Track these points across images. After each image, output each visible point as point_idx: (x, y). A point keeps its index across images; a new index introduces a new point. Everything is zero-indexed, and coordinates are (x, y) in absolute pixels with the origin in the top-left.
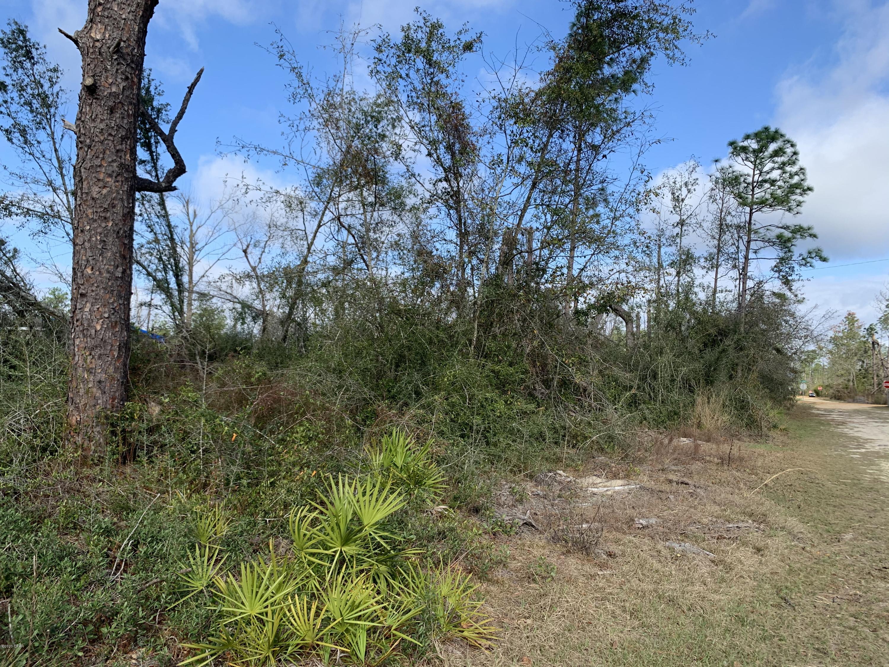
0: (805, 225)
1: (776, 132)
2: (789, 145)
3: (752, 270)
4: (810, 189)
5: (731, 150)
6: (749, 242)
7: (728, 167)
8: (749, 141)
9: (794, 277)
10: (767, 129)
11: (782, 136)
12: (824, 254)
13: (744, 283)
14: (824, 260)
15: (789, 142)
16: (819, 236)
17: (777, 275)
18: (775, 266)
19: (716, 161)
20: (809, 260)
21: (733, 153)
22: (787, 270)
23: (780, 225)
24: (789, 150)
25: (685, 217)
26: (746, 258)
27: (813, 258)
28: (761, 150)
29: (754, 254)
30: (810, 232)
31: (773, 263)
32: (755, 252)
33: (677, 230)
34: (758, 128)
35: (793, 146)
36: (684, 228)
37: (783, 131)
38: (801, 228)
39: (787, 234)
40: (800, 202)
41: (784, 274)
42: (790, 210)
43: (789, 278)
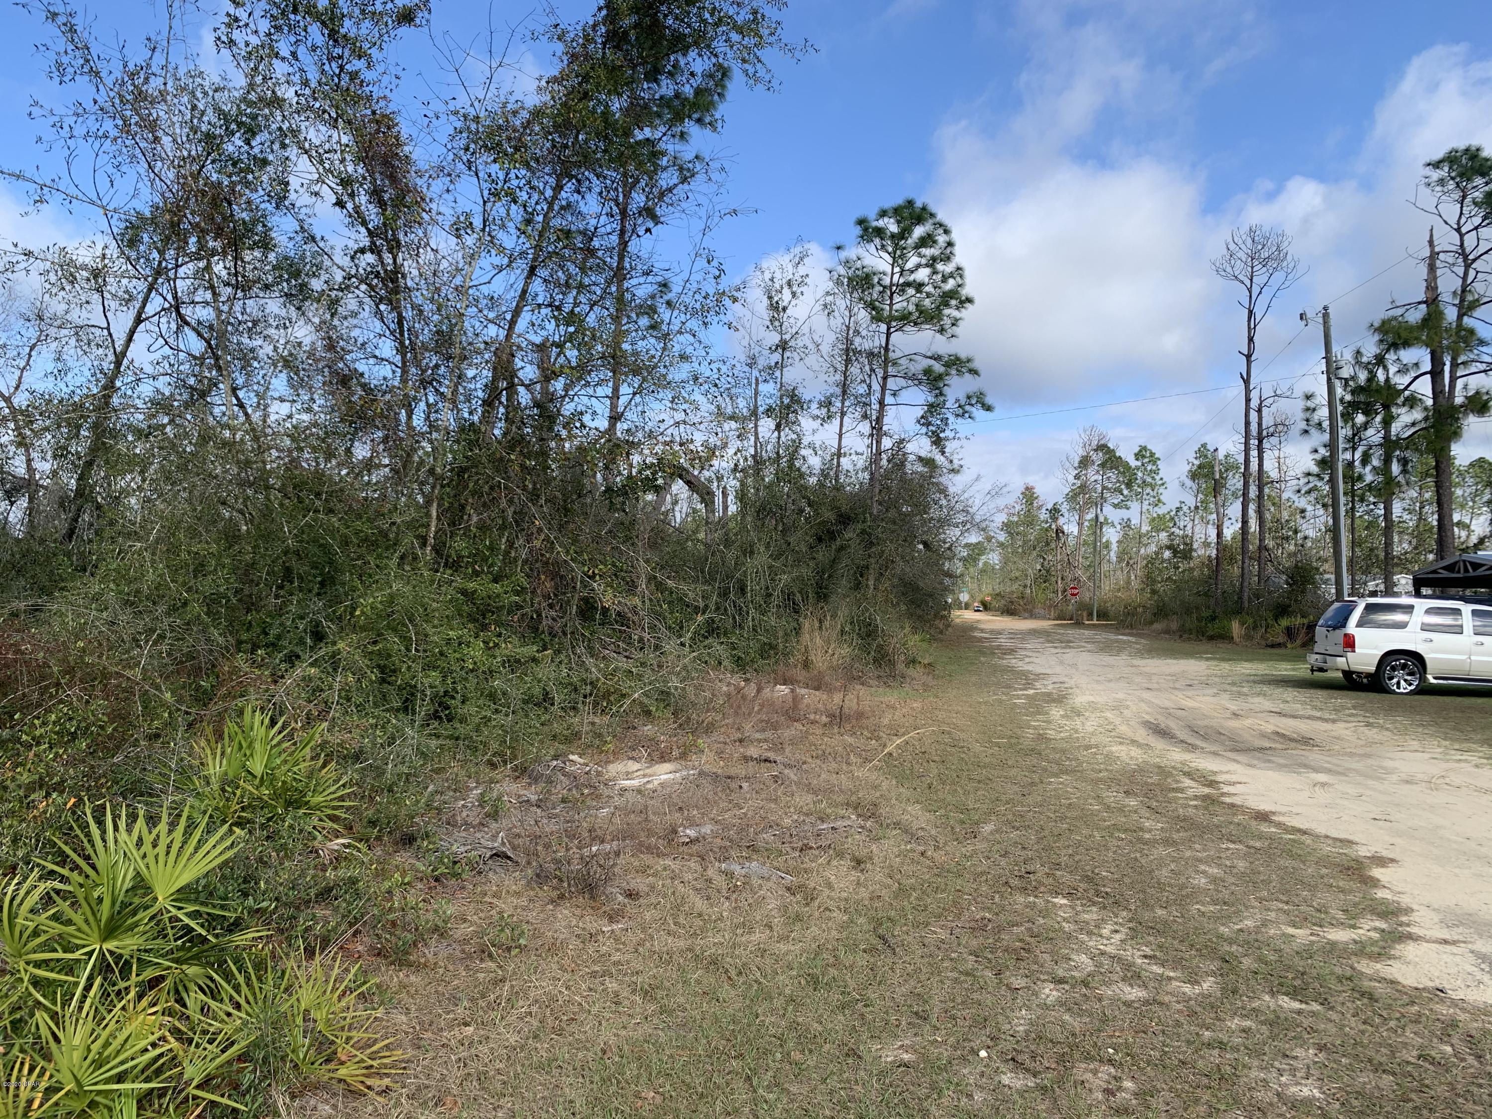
0: (963, 355)
1: (924, 209)
2: (941, 231)
3: (890, 422)
4: (969, 300)
5: (858, 230)
6: (885, 378)
7: (855, 258)
8: (886, 219)
9: (948, 433)
10: (910, 203)
11: (932, 215)
12: (989, 400)
13: (879, 442)
14: (988, 408)
15: (941, 225)
16: (981, 372)
17: (924, 430)
18: (922, 417)
19: (839, 248)
20: (967, 408)
21: (862, 237)
22: (939, 422)
23: (929, 354)
24: (942, 239)
25: (787, 337)
26: (882, 403)
27: (972, 405)
28: (904, 234)
29: (892, 398)
30: (970, 365)
31: (919, 412)
32: (894, 395)
33: (776, 357)
34: (899, 201)
35: (946, 232)
36: (787, 354)
37: (932, 208)
38: (958, 359)
39: (938, 368)
40: (957, 320)
41: (934, 429)
42: (942, 331)
43: (942, 435)
